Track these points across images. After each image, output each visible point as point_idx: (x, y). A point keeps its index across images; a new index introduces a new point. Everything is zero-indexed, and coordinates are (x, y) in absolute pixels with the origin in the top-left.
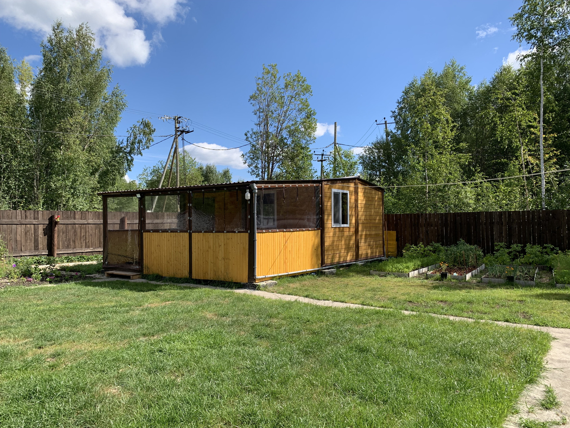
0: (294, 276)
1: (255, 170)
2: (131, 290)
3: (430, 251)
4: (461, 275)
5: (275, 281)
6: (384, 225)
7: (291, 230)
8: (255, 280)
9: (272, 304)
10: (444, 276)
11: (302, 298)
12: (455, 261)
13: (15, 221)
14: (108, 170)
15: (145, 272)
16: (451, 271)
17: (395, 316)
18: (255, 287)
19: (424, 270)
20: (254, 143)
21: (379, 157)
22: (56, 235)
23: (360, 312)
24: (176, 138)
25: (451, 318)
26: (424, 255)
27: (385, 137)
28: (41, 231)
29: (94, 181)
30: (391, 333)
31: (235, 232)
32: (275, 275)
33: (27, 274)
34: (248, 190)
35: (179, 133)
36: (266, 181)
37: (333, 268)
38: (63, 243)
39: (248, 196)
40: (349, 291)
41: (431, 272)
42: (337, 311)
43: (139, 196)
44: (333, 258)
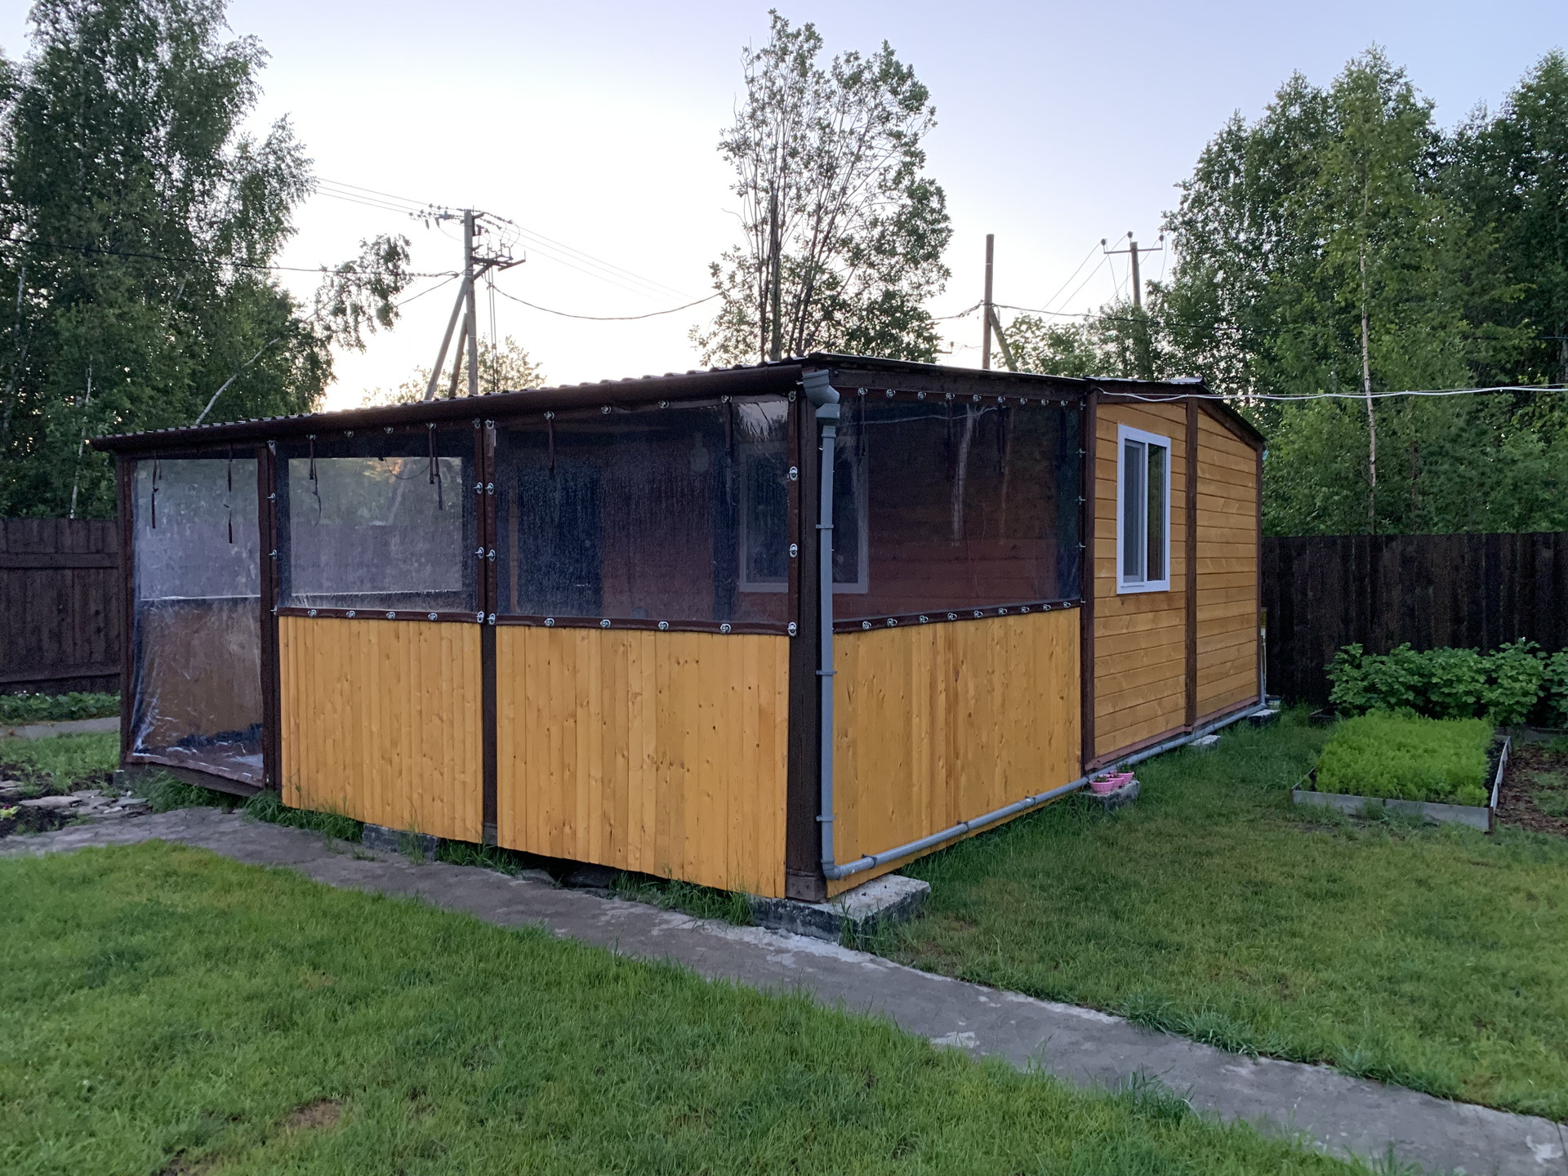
8: (822, 886)
15: (288, 795)
24: (469, 284)
31: (713, 629)
32: (914, 846)
35: (477, 267)
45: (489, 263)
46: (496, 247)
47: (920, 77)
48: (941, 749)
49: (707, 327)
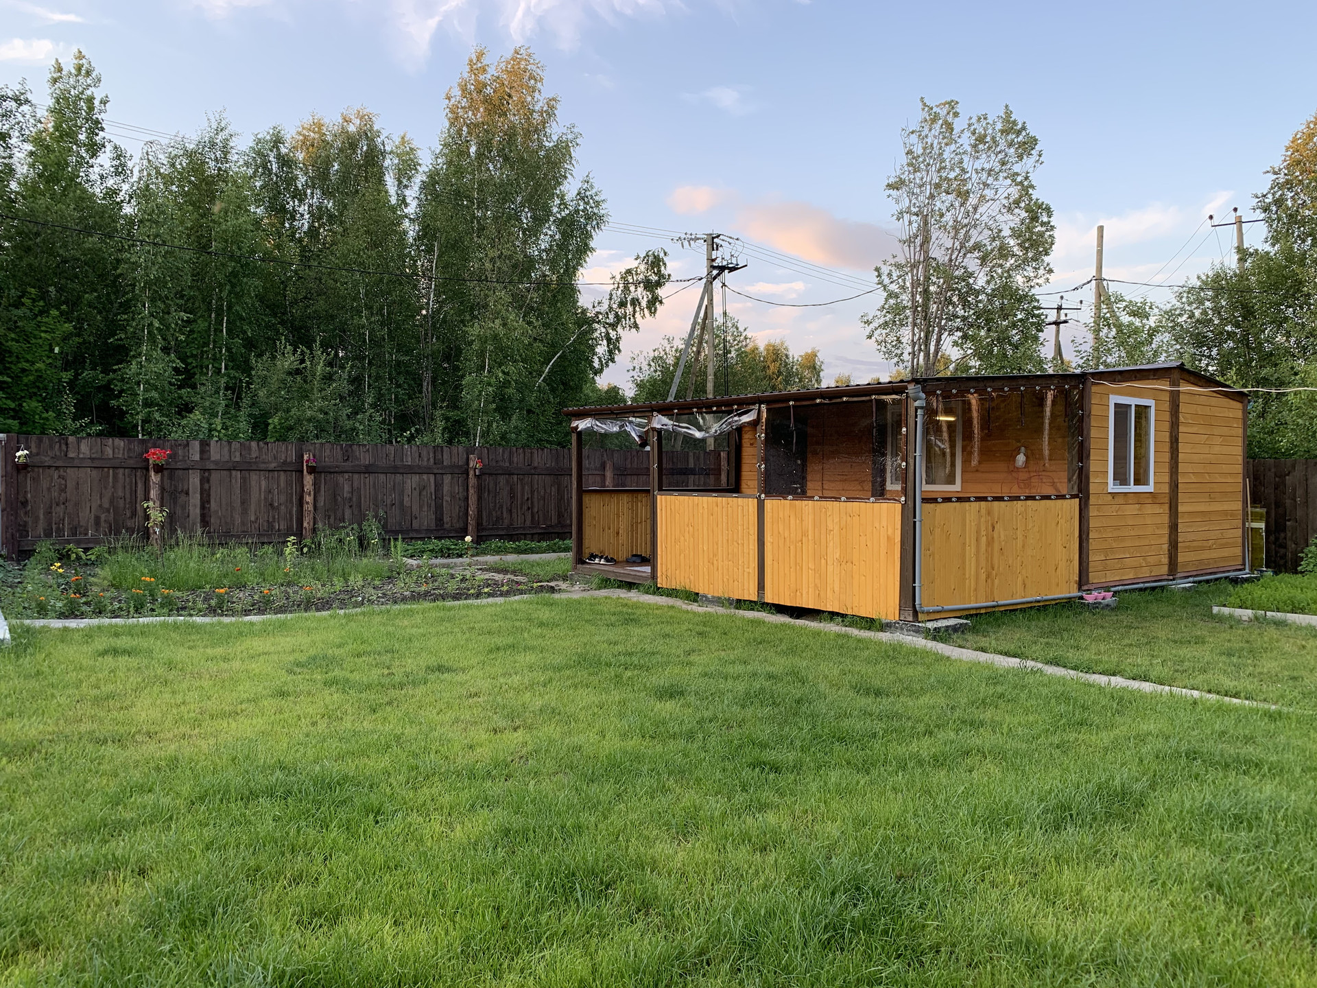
0: (1012, 610)
5: (965, 621)
8: (916, 614)
15: (661, 581)
18: (917, 633)
20: (896, 287)
24: (710, 283)
28: (447, 488)
31: (866, 500)
32: (965, 606)
35: (715, 272)
38: (489, 515)
45: (722, 269)
46: (727, 257)
47: (1032, 131)
48: (983, 563)
49: (872, 312)
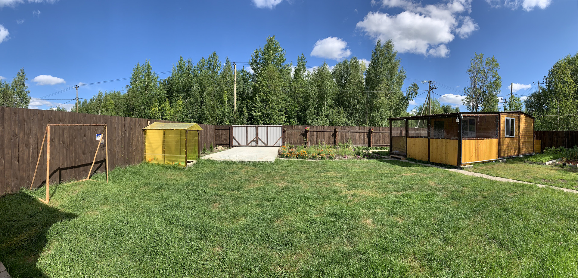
0: (483, 163)
1: (469, 107)
2: (399, 165)
3: (559, 151)
4: (574, 164)
5: (472, 165)
6: (534, 136)
7: (482, 139)
8: (461, 165)
9: (467, 178)
10: (564, 165)
11: (485, 175)
12: (571, 156)
13: (356, 131)
14: (397, 107)
15: (408, 157)
16: (569, 162)
17: (533, 188)
18: (461, 169)
19: (555, 161)
20: (469, 93)
21: (534, 101)
22: (372, 137)
23: (514, 185)
24: (429, 92)
25: (565, 190)
26: (556, 153)
27: (538, 91)
28: (365, 136)
29: (391, 113)
30: (528, 199)
31: (451, 139)
32: (472, 162)
33: (358, 154)
34: (458, 117)
35: (431, 89)
36: (474, 113)
37: (505, 159)
38: (375, 141)
39: (458, 120)
40: (511, 172)
41: (558, 162)
42: (502, 184)
43: (405, 120)
44: (504, 153)
46: (434, 86)
47: (498, 62)
48: (477, 153)
